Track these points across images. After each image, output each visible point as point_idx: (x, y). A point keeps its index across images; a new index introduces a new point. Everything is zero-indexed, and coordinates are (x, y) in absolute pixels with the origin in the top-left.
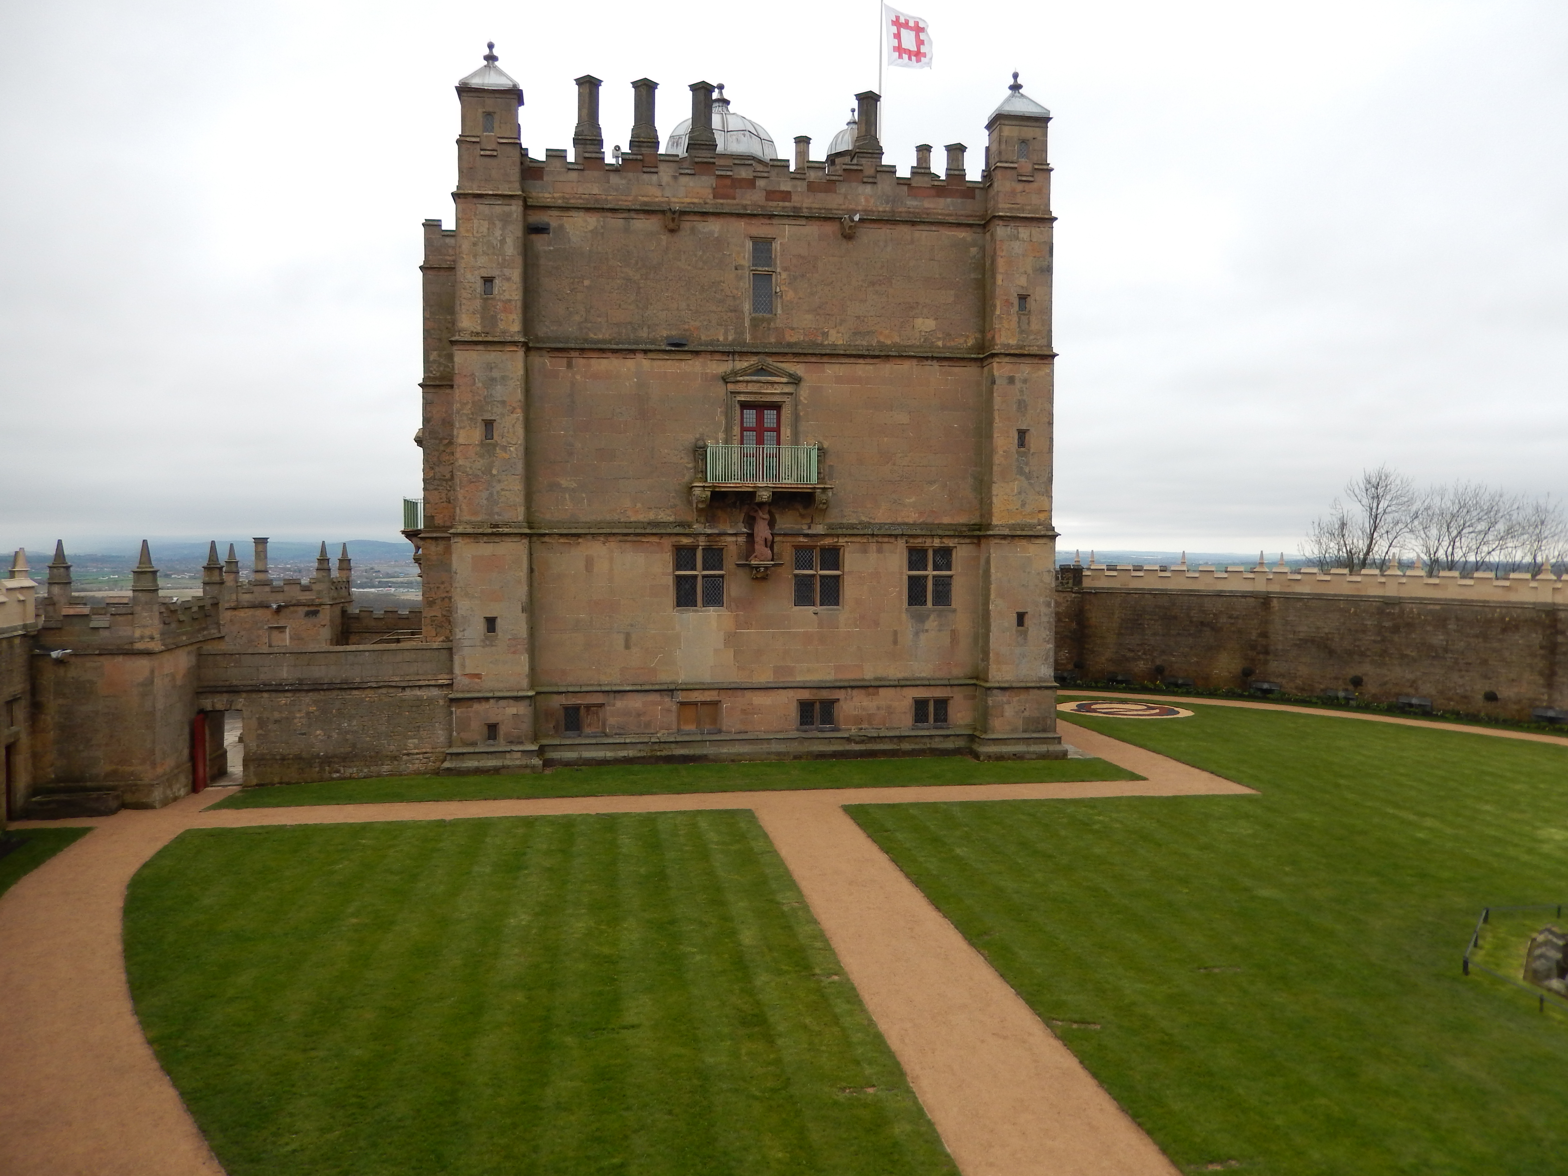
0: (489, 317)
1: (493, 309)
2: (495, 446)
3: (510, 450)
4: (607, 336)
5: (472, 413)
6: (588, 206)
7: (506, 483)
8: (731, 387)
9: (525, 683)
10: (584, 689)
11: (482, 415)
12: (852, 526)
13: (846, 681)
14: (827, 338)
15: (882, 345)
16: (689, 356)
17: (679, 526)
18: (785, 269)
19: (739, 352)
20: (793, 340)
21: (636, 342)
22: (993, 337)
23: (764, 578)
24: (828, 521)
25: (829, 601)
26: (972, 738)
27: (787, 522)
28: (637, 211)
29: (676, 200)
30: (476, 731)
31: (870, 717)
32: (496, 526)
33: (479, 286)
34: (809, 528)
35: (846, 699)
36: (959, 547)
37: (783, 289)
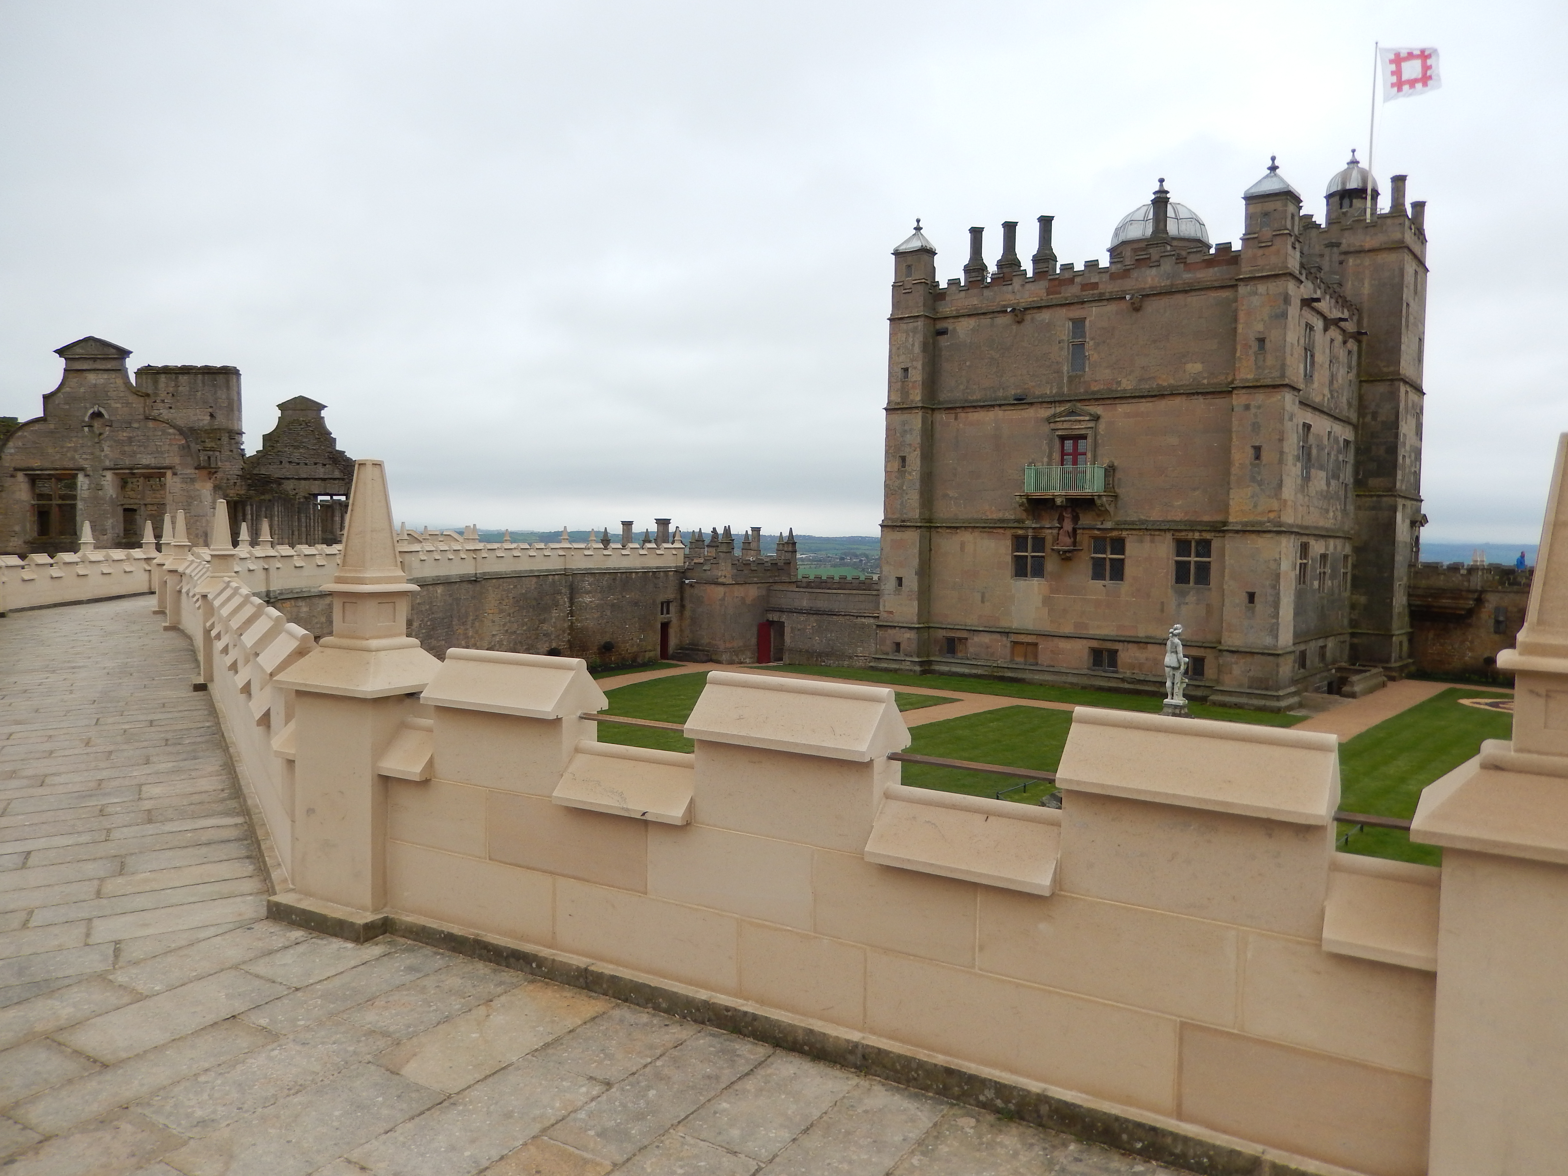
0: (905, 393)
1: (906, 388)
2: (905, 471)
3: (913, 475)
4: (978, 397)
5: (894, 453)
6: (969, 314)
7: (910, 495)
8: (1052, 426)
9: (915, 619)
10: (957, 627)
11: (899, 453)
12: (1133, 523)
13: (1124, 636)
14: (1120, 386)
15: (1159, 387)
16: (1027, 406)
17: (1017, 522)
18: (1092, 339)
19: (1058, 401)
20: (1096, 389)
21: (996, 400)
22: (1235, 375)
23: (1069, 559)
24: (1113, 519)
25: (1115, 578)
26: (1213, 689)
28: (998, 312)
29: (1023, 300)
30: (889, 646)
32: (904, 521)
33: (900, 373)
34: (1102, 524)
35: (1123, 649)
36: (1214, 539)
37: (1091, 352)
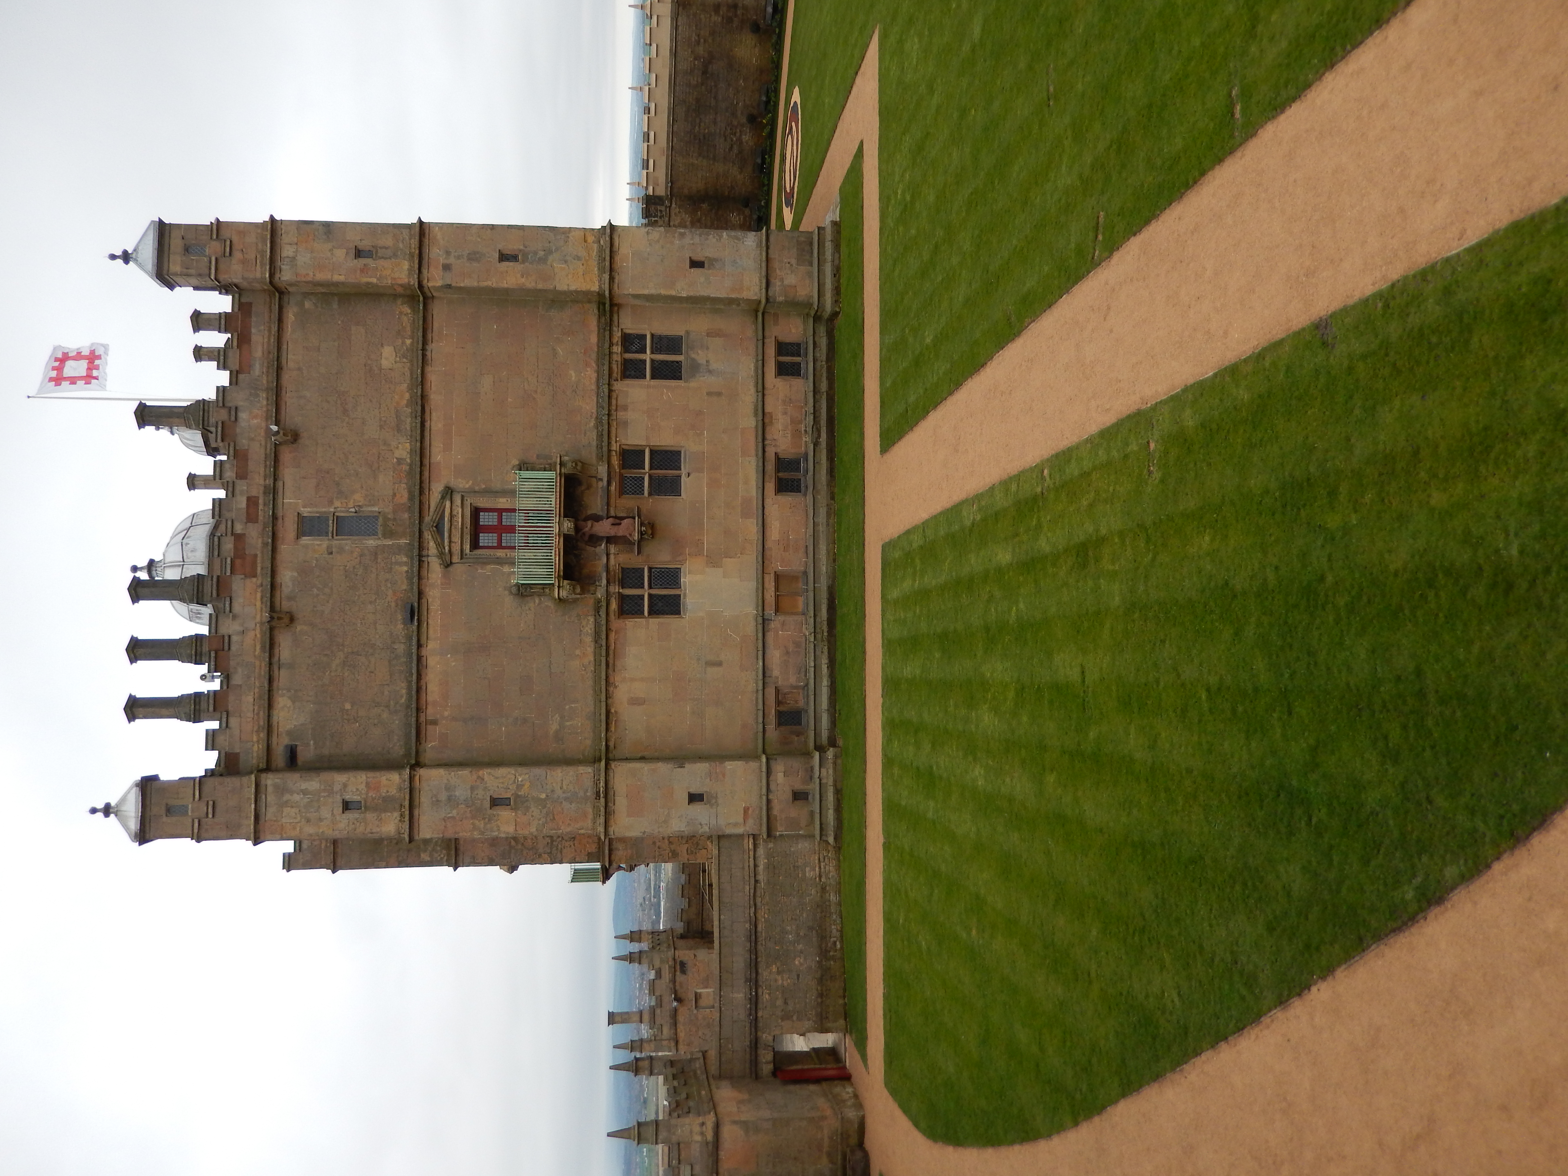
0: (384, 805)
1: (376, 801)
2: (517, 796)
3: (522, 781)
4: (403, 685)
5: (484, 819)
6: (266, 706)
7: (554, 785)
8: (456, 559)
9: (753, 765)
10: (760, 706)
11: (486, 809)
12: (600, 436)
13: (757, 446)
14: (405, 460)
15: (410, 403)
16: (424, 601)
17: (598, 612)
18: (331, 502)
19: (419, 550)
20: (406, 495)
21: (410, 655)
22: (401, 285)
23: (652, 526)
24: (594, 460)
25: (676, 461)
26: (817, 318)
27: (595, 503)
28: (271, 656)
29: (259, 615)
30: (799, 812)
31: (792, 422)
32: (598, 794)
33: (351, 815)
34: (601, 480)
35: (775, 446)
36: (622, 326)
37: (351, 504)
